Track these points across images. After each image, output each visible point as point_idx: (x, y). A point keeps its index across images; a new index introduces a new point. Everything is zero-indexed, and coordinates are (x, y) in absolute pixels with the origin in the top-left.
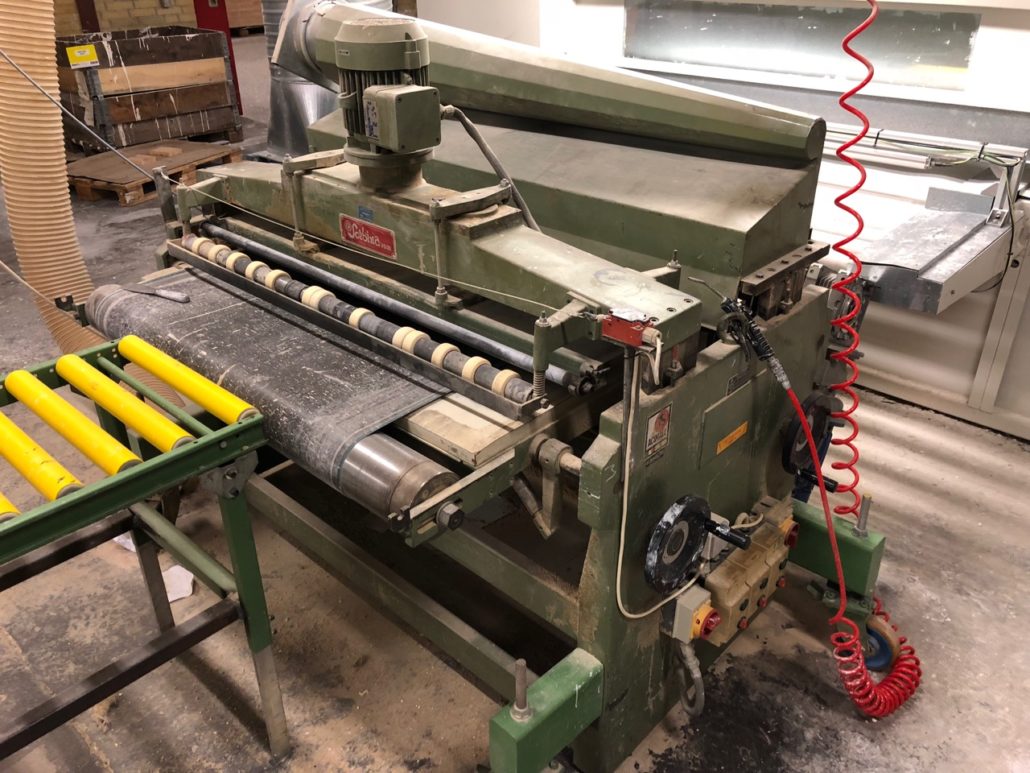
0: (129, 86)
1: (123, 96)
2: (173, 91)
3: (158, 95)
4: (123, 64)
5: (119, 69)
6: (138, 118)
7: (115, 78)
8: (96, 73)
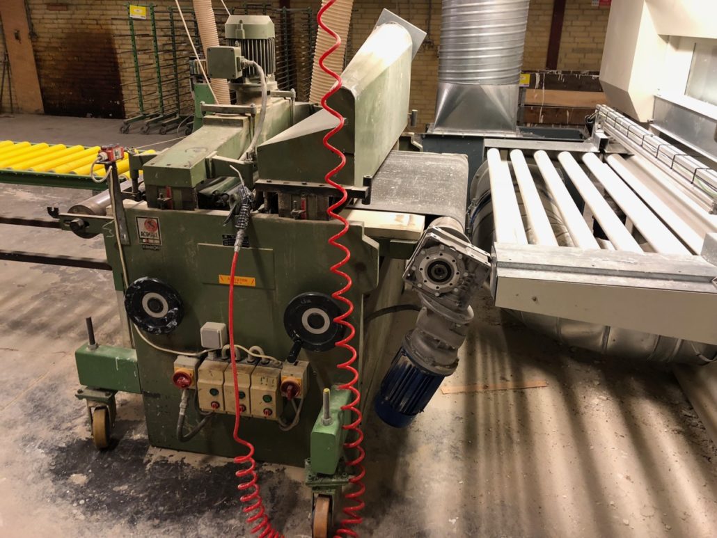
0: (543, 101)
1: (536, 107)
2: (570, 109)
3: (558, 110)
4: (544, 88)
5: (540, 90)
6: (541, 121)
7: (536, 96)
8: (525, 91)
